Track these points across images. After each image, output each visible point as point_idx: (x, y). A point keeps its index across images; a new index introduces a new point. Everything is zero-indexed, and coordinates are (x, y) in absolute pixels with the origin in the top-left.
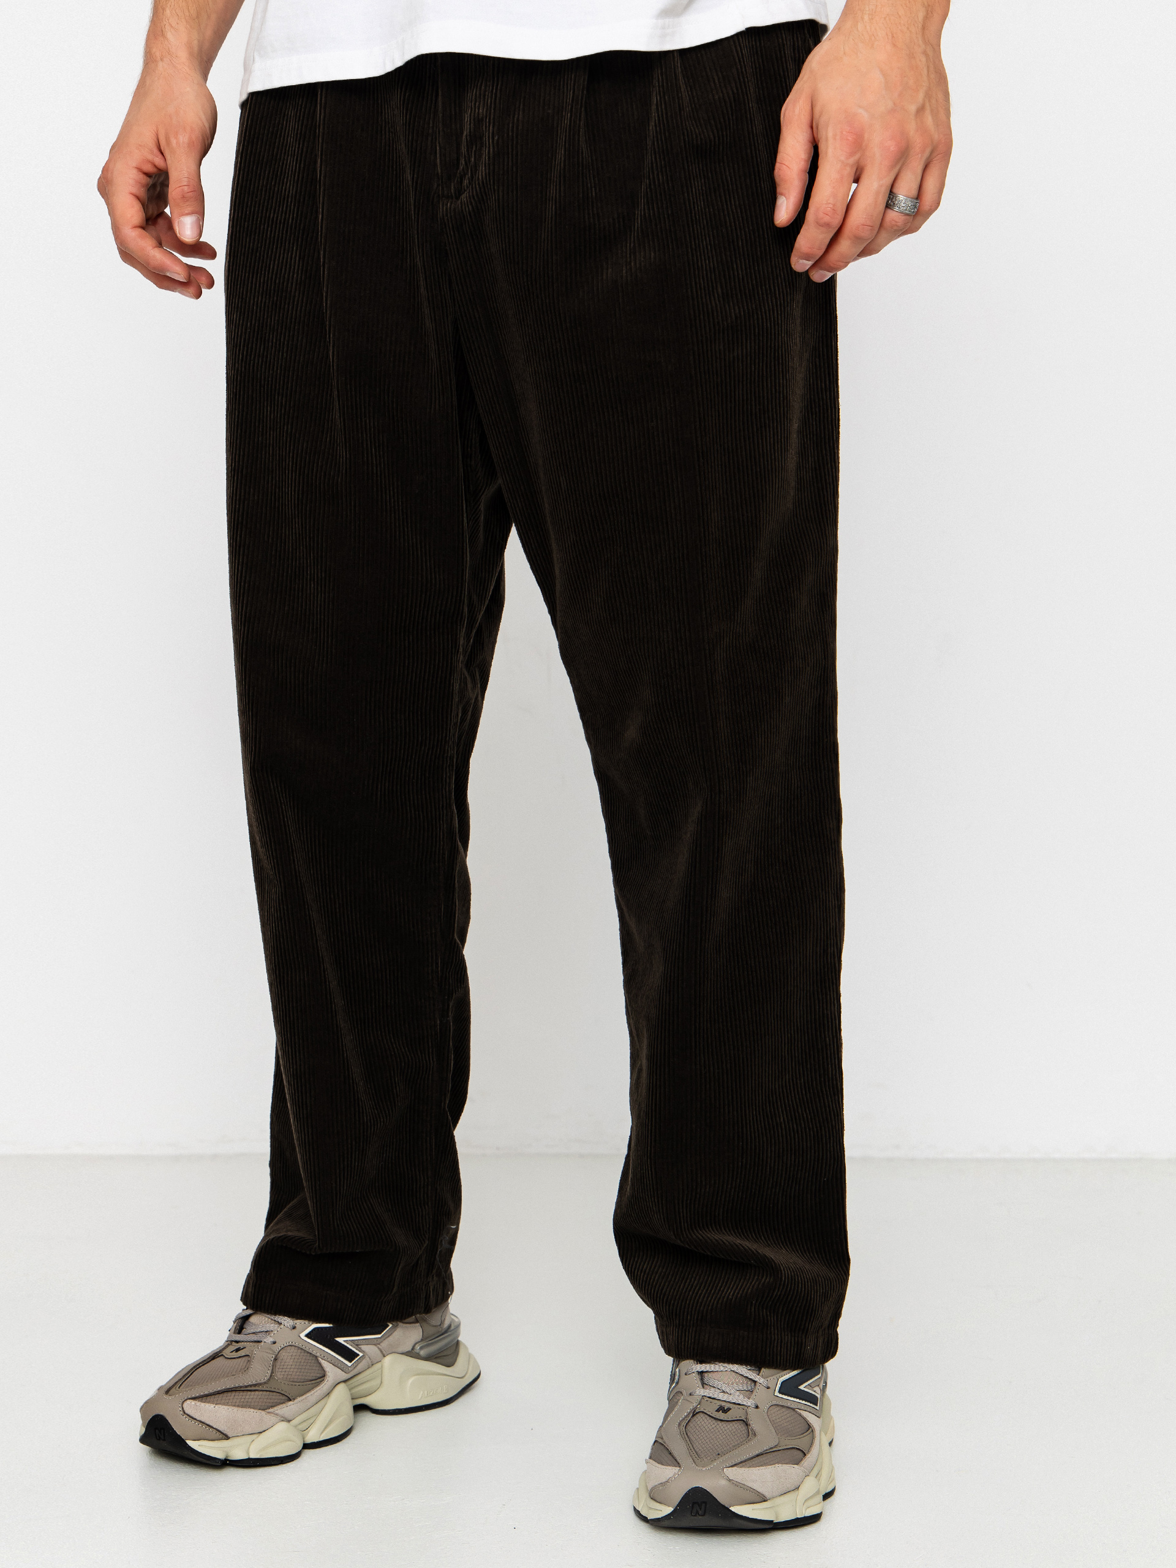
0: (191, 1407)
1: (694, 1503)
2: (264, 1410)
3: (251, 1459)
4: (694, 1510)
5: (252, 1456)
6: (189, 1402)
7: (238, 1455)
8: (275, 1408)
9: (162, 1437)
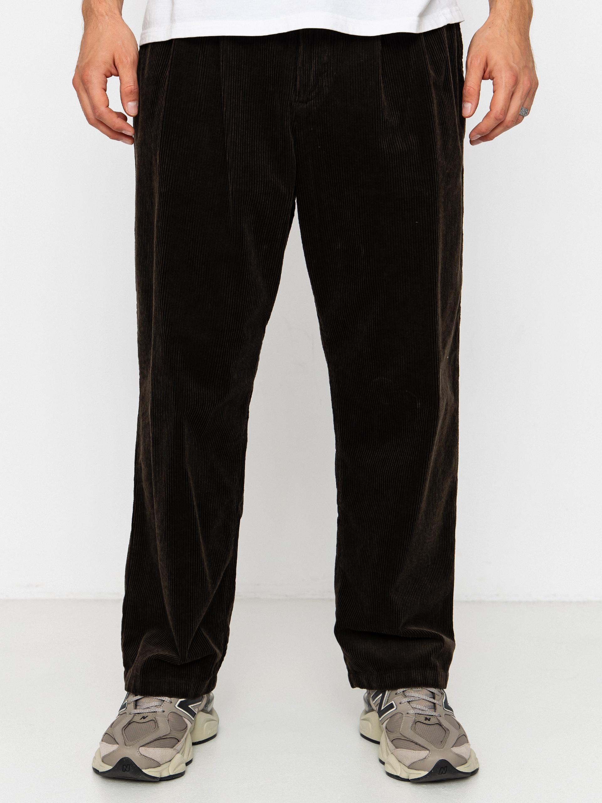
0: (143, 750)
1: (441, 768)
2: (172, 748)
3: (171, 775)
4: (441, 771)
5: (171, 774)
6: (140, 748)
7: (165, 774)
8: (176, 746)
9: (128, 770)
